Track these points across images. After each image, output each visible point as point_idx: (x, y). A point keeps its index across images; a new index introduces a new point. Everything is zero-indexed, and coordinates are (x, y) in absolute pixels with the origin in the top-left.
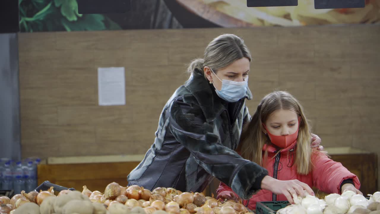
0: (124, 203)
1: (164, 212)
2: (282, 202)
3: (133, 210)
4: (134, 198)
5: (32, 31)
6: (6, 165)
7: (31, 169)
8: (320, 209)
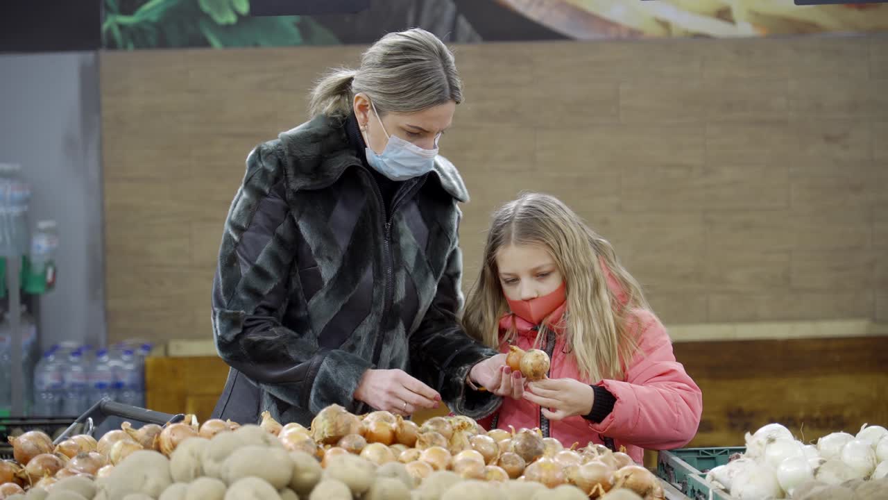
0: (357, 452)
1: (450, 473)
2: (717, 451)
3: (382, 469)
4: (380, 440)
5: (131, 46)
6: (72, 359)
7: (130, 367)
8: (808, 469)
